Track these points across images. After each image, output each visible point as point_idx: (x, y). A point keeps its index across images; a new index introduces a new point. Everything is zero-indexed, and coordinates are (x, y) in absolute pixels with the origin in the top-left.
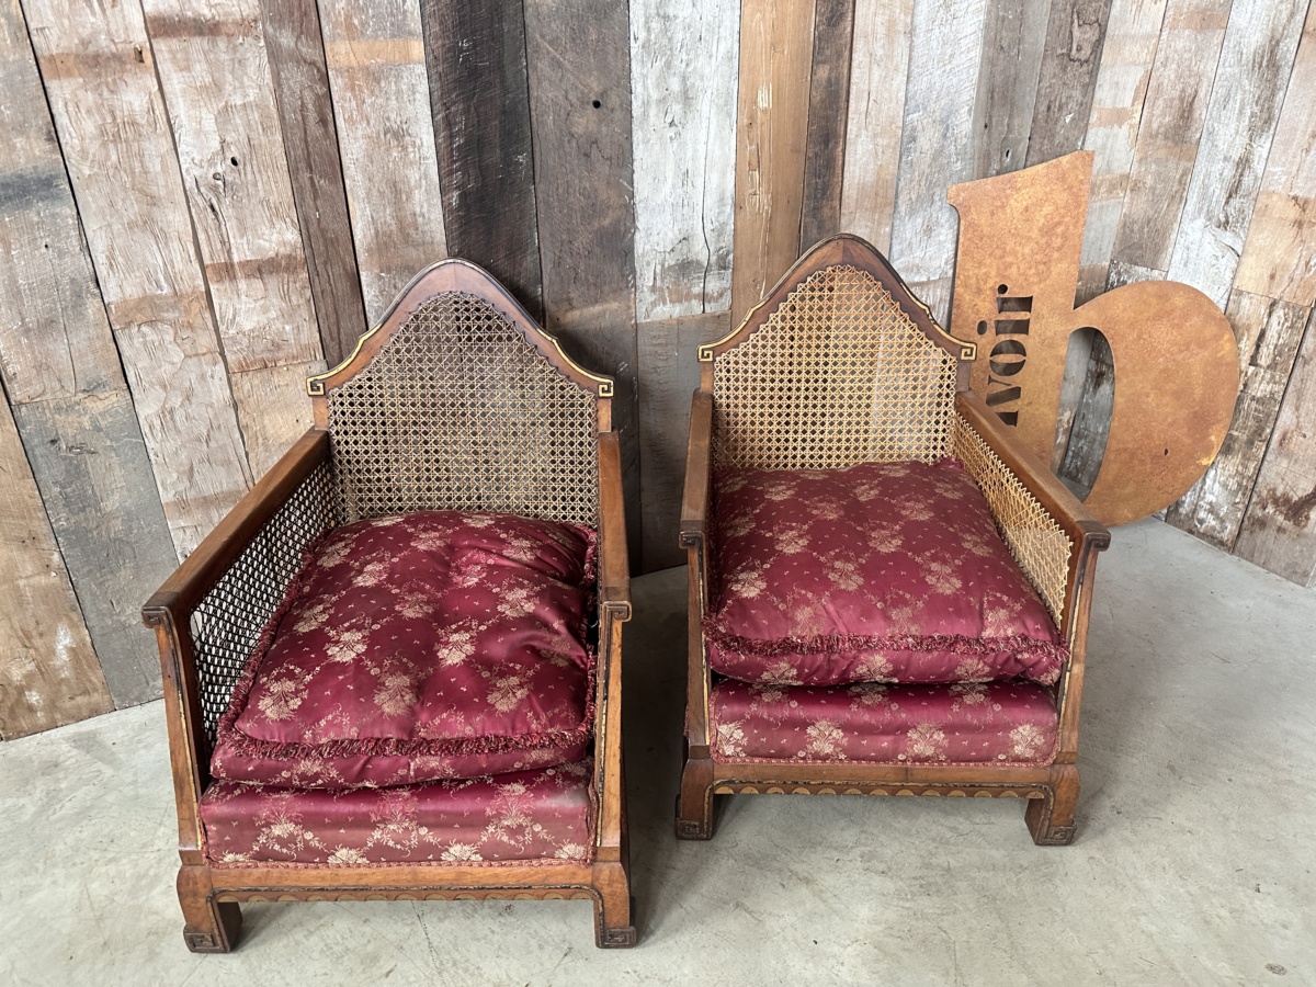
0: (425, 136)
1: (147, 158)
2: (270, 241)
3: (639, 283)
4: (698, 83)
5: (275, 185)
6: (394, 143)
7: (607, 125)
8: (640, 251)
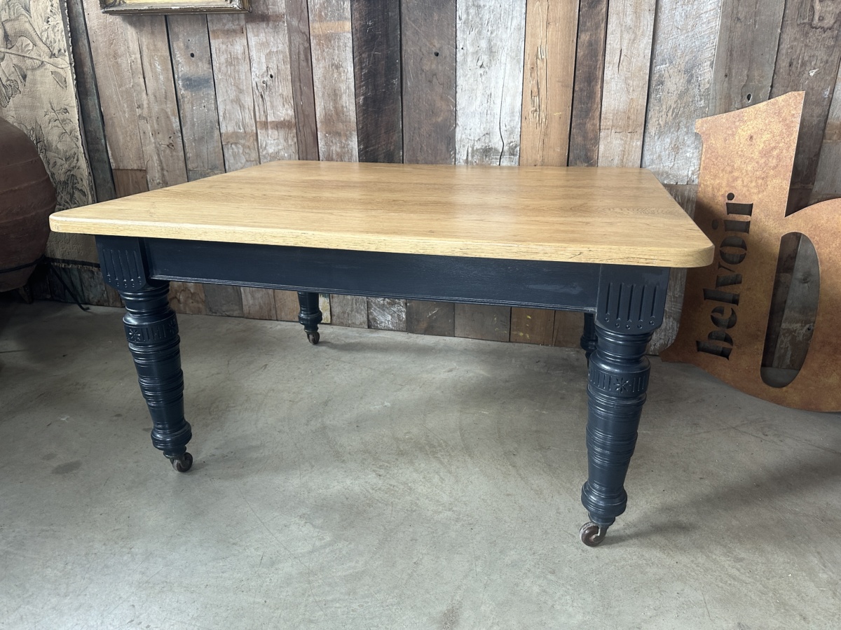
0: (349, 68)
1: (240, 73)
2: (282, 113)
3: (457, 156)
4: (499, 43)
5: (285, 89)
6: (335, 71)
7: (442, 66)
8: (459, 138)
